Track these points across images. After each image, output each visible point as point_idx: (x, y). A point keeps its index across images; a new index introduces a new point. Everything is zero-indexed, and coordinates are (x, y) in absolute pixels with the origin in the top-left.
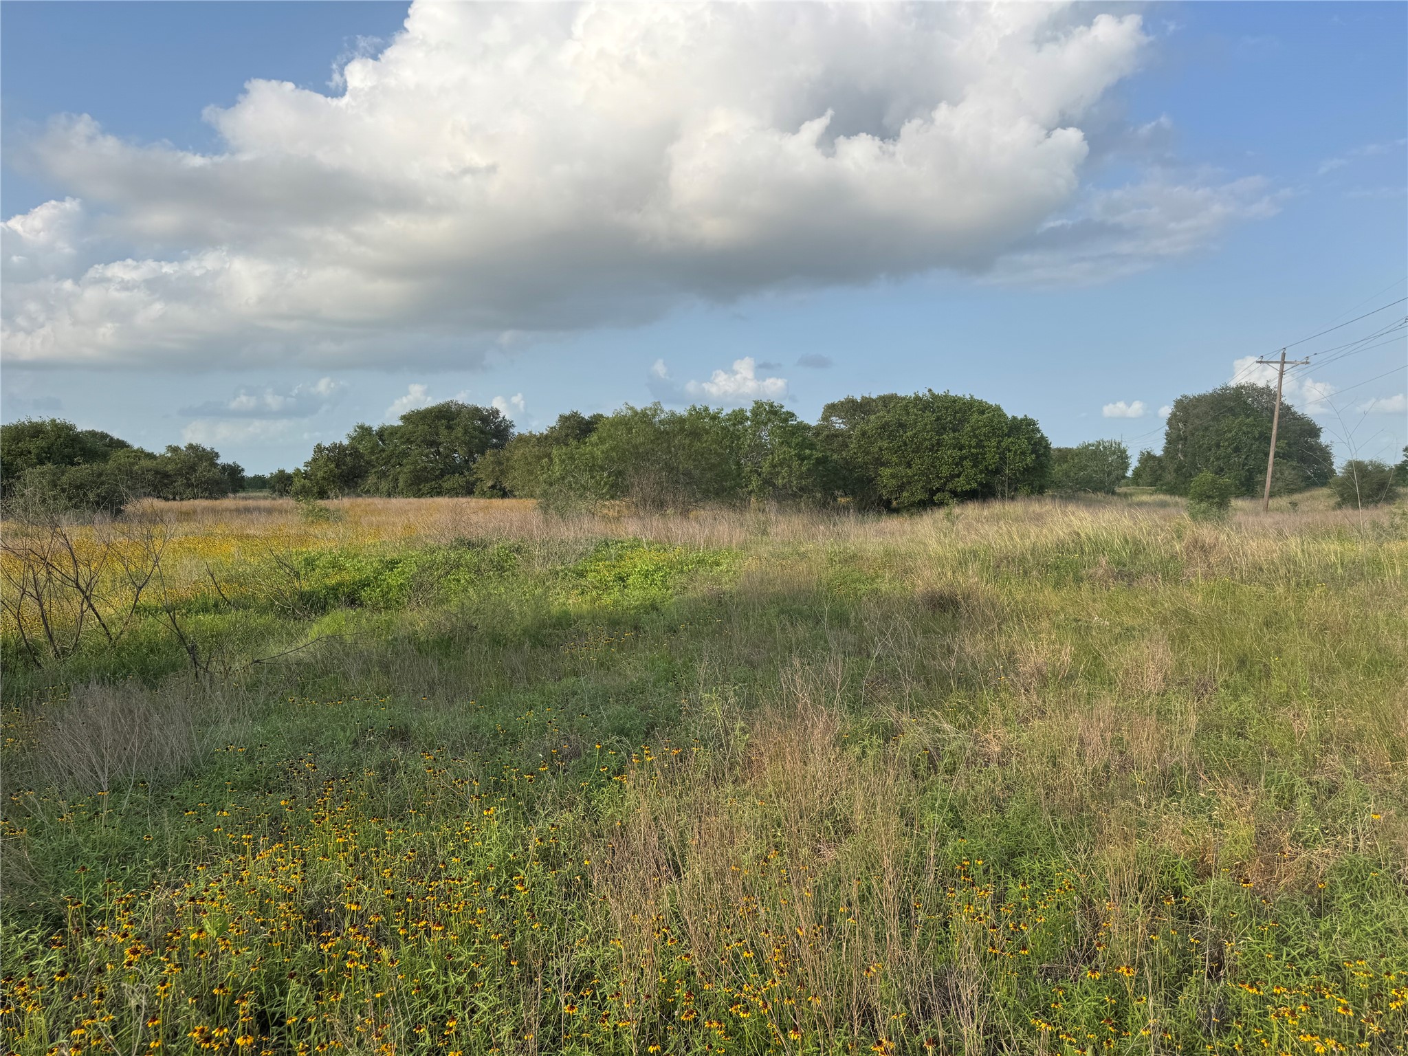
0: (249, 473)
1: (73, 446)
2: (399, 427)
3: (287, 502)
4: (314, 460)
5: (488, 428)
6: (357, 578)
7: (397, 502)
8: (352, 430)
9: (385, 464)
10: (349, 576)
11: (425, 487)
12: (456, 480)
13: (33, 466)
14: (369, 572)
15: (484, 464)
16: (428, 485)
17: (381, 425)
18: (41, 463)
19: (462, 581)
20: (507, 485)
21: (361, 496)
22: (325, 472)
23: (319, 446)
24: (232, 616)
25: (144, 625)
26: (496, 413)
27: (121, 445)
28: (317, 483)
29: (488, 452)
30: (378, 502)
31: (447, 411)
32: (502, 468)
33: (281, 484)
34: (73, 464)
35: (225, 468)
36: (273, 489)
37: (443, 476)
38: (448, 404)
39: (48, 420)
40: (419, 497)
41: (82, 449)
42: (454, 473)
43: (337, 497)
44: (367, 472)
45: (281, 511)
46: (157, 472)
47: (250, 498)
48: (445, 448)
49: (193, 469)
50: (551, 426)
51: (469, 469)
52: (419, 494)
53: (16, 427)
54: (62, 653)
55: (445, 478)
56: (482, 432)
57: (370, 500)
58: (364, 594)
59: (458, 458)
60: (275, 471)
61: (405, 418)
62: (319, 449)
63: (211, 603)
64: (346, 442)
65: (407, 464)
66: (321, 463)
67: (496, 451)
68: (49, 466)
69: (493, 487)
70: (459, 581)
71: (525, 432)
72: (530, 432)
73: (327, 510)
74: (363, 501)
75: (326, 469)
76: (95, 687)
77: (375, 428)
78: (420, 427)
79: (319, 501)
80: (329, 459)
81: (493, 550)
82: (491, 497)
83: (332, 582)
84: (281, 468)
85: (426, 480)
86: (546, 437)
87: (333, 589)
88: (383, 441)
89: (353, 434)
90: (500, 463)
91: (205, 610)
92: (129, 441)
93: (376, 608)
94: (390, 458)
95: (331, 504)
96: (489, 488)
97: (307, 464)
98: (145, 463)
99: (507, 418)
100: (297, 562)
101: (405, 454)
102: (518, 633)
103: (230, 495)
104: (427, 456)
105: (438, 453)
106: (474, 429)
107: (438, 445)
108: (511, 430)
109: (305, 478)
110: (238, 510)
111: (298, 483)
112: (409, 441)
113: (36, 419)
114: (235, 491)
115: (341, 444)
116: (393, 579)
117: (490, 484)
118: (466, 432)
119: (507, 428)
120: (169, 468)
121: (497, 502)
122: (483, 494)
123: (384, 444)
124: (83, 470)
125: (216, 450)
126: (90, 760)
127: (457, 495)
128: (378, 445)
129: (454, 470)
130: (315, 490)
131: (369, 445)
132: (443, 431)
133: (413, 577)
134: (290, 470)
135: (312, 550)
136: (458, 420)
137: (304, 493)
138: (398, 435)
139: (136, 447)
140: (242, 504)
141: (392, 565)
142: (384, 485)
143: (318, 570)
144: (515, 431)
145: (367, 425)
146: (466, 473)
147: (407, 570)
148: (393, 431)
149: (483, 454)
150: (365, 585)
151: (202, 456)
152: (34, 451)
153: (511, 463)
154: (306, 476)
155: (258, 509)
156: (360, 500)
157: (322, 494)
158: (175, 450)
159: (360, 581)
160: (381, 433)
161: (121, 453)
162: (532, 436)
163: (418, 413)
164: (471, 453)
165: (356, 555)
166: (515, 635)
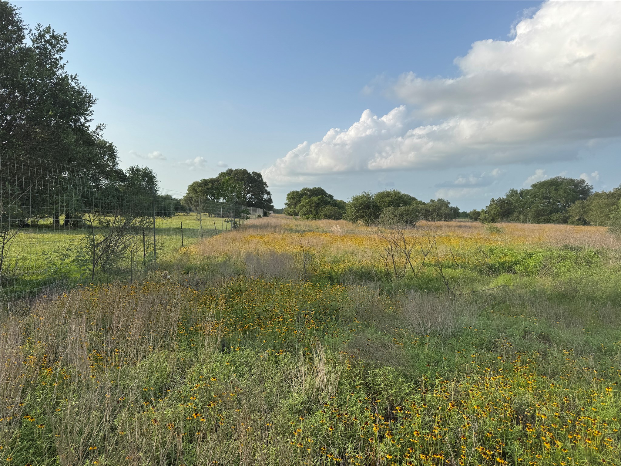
0: (461, 211)
1: (400, 200)
2: (531, 190)
3: (478, 224)
4: (491, 205)
5: (578, 189)
6: (513, 260)
7: (528, 226)
8: (508, 192)
9: (523, 207)
10: (508, 259)
11: (542, 219)
12: (559, 215)
13: (386, 207)
14: (518, 258)
15: (574, 208)
16: (543, 218)
17: (522, 189)
18: (389, 206)
19: (567, 266)
20: (587, 219)
21: (510, 222)
22: (495, 211)
23: (493, 199)
24: (460, 271)
25: (427, 270)
26: (583, 181)
27: (414, 199)
28: (491, 216)
29: (577, 202)
30: (519, 225)
31: (555, 182)
32: (585, 210)
33: (475, 216)
34: (399, 207)
35: (452, 208)
36: (471, 218)
37: (551, 213)
38: (556, 178)
39: (392, 190)
40: (538, 223)
41: (402, 201)
42: (557, 212)
43: (499, 222)
44: (514, 211)
45: (476, 227)
46: (426, 210)
47: (462, 221)
48: (553, 200)
49: (439, 209)
50: (616, 187)
51: (566, 210)
52: (538, 222)
53: (381, 193)
54: (398, 277)
55: (553, 215)
56: (574, 192)
57: (515, 224)
58: (517, 267)
59: (560, 205)
60: (472, 210)
61: (534, 186)
62: (493, 200)
63: (451, 264)
64: (505, 197)
65: (533, 207)
66: (493, 207)
67: (581, 201)
68: (392, 207)
69: (579, 220)
70: (565, 266)
71: (600, 191)
72: (603, 191)
73: (497, 228)
74: (512, 225)
75: (495, 209)
76: (413, 293)
77: (519, 191)
78: (541, 190)
79: (492, 224)
80: (497, 205)
81: (585, 252)
82: (578, 225)
83: (501, 260)
84: (475, 209)
85: (542, 215)
86: (613, 194)
87: (502, 264)
88: (522, 197)
89: (508, 194)
90: (584, 208)
91: (449, 267)
92: (417, 198)
93: (522, 275)
94: (525, 204)
95: (499, 225)
96: (577, 220)
97: (487, 207)
98: (423, 206)
99: (589, 184)
100: (486, 250)
101: (532, 203)
102: (603, 297)
103: (454, 220)
104: (544, 204)
105: (550, 202)
106: (570, 190)
107: (550, 198)
108: (591, 190)
109: (486, 213)
110: (458, 226)
111: (483, 216)
112: (535, 197)
113: (389, 190)
114: (455, 218)
115: (503, 198)
116: (530, 262)
117: (577, 218)
118: (565, 191)
119: (588, 189)
120: (431, 208)
121: (581, 227)
122: (573, 223)
123: (523, 198)
124: (403, 209)
125: (449, 201)
126: (418, 321)
127: (558, 223)
128: (520, 199)
129: (558, 210)
130: (490, 219)
131: (516, 199)
132: (553, 192)
133: (541, 262)
134: (479, 210)
135: (493, 246)
136: (562, 186)
137: (485, 220)
138: (530, 194)
139: (419, 200)
140: (458, 224)
141: (530, 255)
142: (522, 217)
143: (495, 255)
144: (594, 191)
145: (515, 189)
146: (564, 212)
147: (537, 258)
148: (528, 192)
149: (574, 202)
150: (517, 264)
151: (443, 203)
152: (387, 202)
153: (590, 207)
154: (486, 212)
155: (465, 226)
156: (510, 224)
157: (493, 220)
158: (433, 201)
159: (515, 261)
160: (521, 193)
161: (414, 202)
162: (604, 193)
163: (541, 183)
164: (567, 202)
165: (512, 250)
166: (601, 298)
